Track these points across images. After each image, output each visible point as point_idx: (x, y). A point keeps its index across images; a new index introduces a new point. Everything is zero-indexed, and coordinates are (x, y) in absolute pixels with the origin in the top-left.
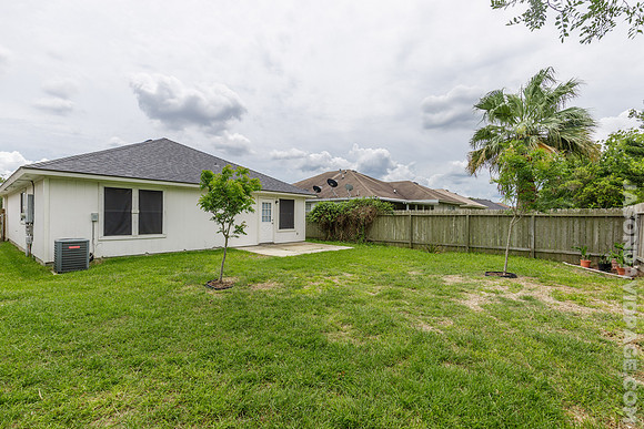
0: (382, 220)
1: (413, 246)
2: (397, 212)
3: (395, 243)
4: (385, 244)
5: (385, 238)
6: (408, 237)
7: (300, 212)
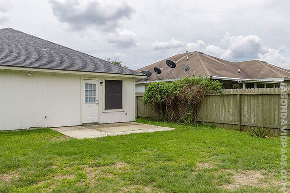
0: (211, 100)
1: (242, 128)
2: (226, 92)
3: (224, 125)
4: (213, 125)
5: (213, 119)
6: (237, 118)
7: (130, 93)
